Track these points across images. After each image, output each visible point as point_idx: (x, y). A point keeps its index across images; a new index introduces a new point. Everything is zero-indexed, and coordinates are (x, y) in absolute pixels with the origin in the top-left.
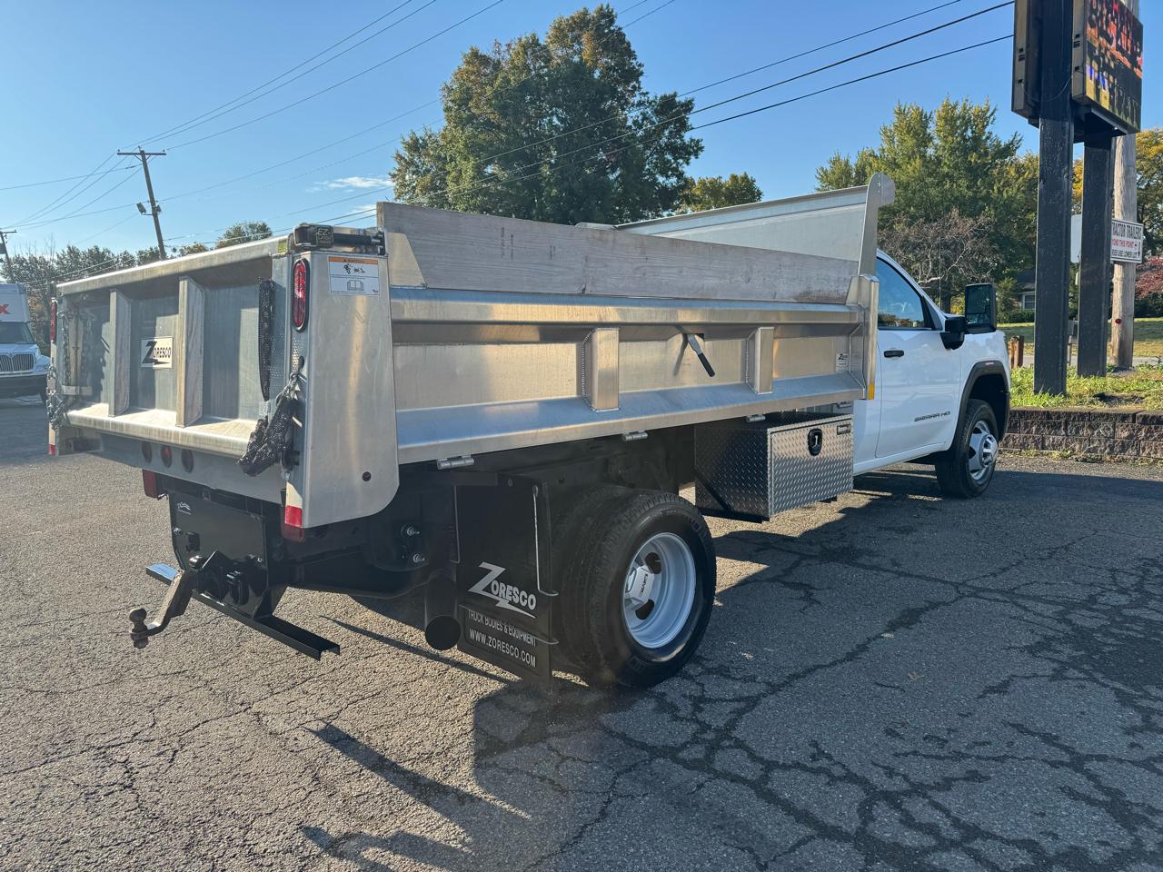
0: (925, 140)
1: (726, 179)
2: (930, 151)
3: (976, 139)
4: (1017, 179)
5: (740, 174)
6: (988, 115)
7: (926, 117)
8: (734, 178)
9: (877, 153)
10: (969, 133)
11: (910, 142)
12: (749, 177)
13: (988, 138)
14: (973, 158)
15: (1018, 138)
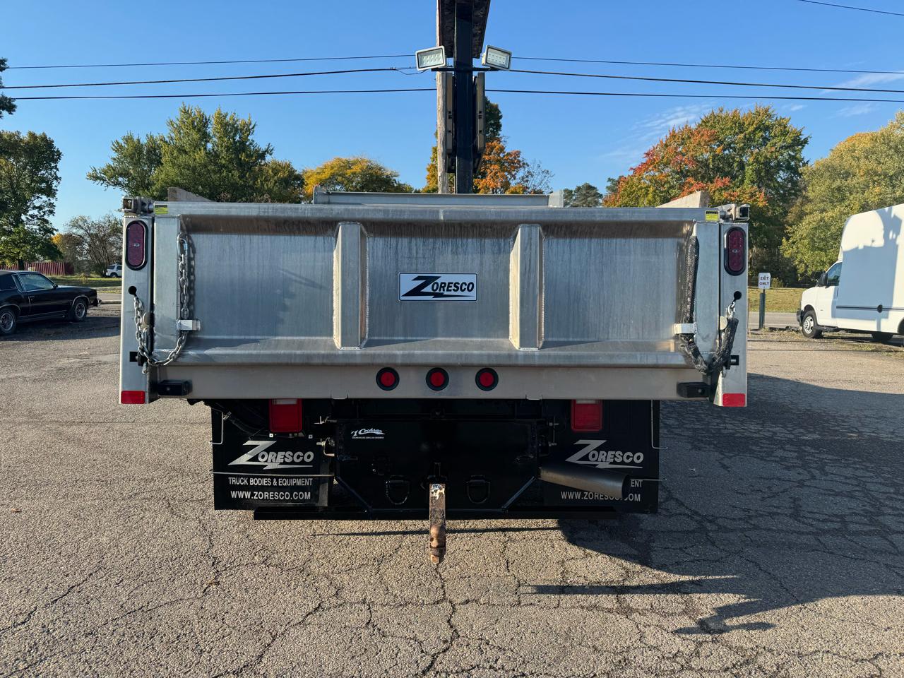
0: (205, 137)
1: (24, 136)
2: (210, 146)
3: (243, 143)
4: (273, 177)
5: (38, 133)
6: (250, 127)
7: (206, 120)
8: (32, 135)
9: (167, 139)
10: (237, 138)
11: (196, 136)
12: (48, 138)
13: (251, 144)
14: (243, 156)
15: (271, 148)
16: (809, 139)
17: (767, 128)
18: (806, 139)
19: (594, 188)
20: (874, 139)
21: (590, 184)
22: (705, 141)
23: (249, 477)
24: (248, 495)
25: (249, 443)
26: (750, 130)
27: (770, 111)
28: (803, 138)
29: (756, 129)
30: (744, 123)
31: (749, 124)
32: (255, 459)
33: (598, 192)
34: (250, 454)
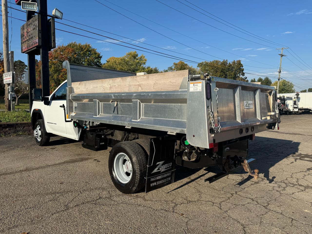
16: (102, 57)
17: (90, 51)
18: (101, 56)
19: (23, 62)
20: (121, 60)
21: (21, 61)
22: (70, 52)
23: (156, 177)
24: (155, 184)
25: (158, 163)
26: (85, 51)
27: (90, 46)
28: (100, 56)
29: (87, 51)
30: (83, 48)
31: (84, 49)
32: (159, 169)
33: (25, 64)
34: (158, 168)
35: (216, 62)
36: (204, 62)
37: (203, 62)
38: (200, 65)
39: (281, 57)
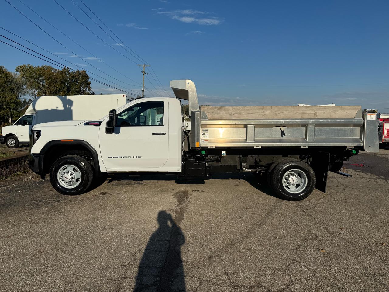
35: (48, 68)
36: (27, 65)
37: (25, 66)
38: (20, 69)
39: (144, 74)
